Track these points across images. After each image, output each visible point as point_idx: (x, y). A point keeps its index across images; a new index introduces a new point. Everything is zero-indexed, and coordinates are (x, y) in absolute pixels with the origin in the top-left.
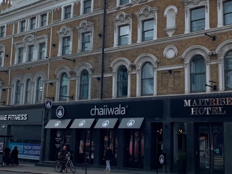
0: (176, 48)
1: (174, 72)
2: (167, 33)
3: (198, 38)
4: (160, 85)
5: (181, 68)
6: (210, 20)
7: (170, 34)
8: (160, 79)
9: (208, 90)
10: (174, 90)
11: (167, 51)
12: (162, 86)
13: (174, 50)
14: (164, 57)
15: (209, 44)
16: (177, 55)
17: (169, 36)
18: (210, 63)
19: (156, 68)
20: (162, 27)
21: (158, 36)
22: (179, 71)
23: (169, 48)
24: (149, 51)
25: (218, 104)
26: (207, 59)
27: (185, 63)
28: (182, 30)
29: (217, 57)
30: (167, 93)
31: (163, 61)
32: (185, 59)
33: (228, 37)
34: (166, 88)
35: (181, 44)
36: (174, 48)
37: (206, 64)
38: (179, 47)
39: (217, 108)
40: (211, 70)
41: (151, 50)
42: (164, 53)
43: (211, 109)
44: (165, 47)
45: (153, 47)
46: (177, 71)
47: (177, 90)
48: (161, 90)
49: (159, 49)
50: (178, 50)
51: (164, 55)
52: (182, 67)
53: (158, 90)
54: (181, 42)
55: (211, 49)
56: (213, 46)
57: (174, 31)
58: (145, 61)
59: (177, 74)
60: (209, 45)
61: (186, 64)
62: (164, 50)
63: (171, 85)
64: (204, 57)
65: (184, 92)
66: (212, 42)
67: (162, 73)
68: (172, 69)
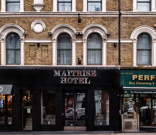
0: (44, 24)
1: (42, 45)
2: (35, 8)
3: (65, 17)
4: (27, 56)
5: (49, 43)
6: (76, 4)
7: (38, 9)
8: (28, 50)
9: (74, 64)
10: (42, 61)
11: (35, 25)
12: (29, 57)
13: (42, 25)
14: (32, 30)
15: (75, 24)
16: (45, 30)
17: (37, 12)
18: (76, 41)
19: (24, 40)
20: (29, 1)
21: (24, 9)
22: (47, 45)
23: (37, 22)
24: (15, 22)
25: (84, 75)
26: (73, 38)
27: (53, 38)
28: (50, 8)
29: (82, 37)
30: (35, 64)
31: (30, 33)
32: (53, 34)
33: (91, 21)
34: (33, 59)
35: (49, 21)
36: (42, 24)
37: (73, 42)
38: (47, 23)
39: (83, 78)
40: (77, 47)
41: (17, 21)
42: (31, 27)
43: (79, 79)
44: (32, 21)
45: (20, 19)
46: (45, 45)
47: (45, 61)
48: (29, 60)
49: (26, 22)
50: (46, 26)
51: (32, 29)
52: (50, 41)
53: (25, 60)
54: (48, 19)
55: (77, 29)
56: (79, 27)
57: (42, 8)
58: (10, 31)
59: (45, 47)
60: (75, 26)
61: (54, 40)
62: (32, 24)
63: (38, 56)
64: (71, 36)
65: (52, 64)
66: (78, 23)
67: (29, 45)
68: (40, 43)
